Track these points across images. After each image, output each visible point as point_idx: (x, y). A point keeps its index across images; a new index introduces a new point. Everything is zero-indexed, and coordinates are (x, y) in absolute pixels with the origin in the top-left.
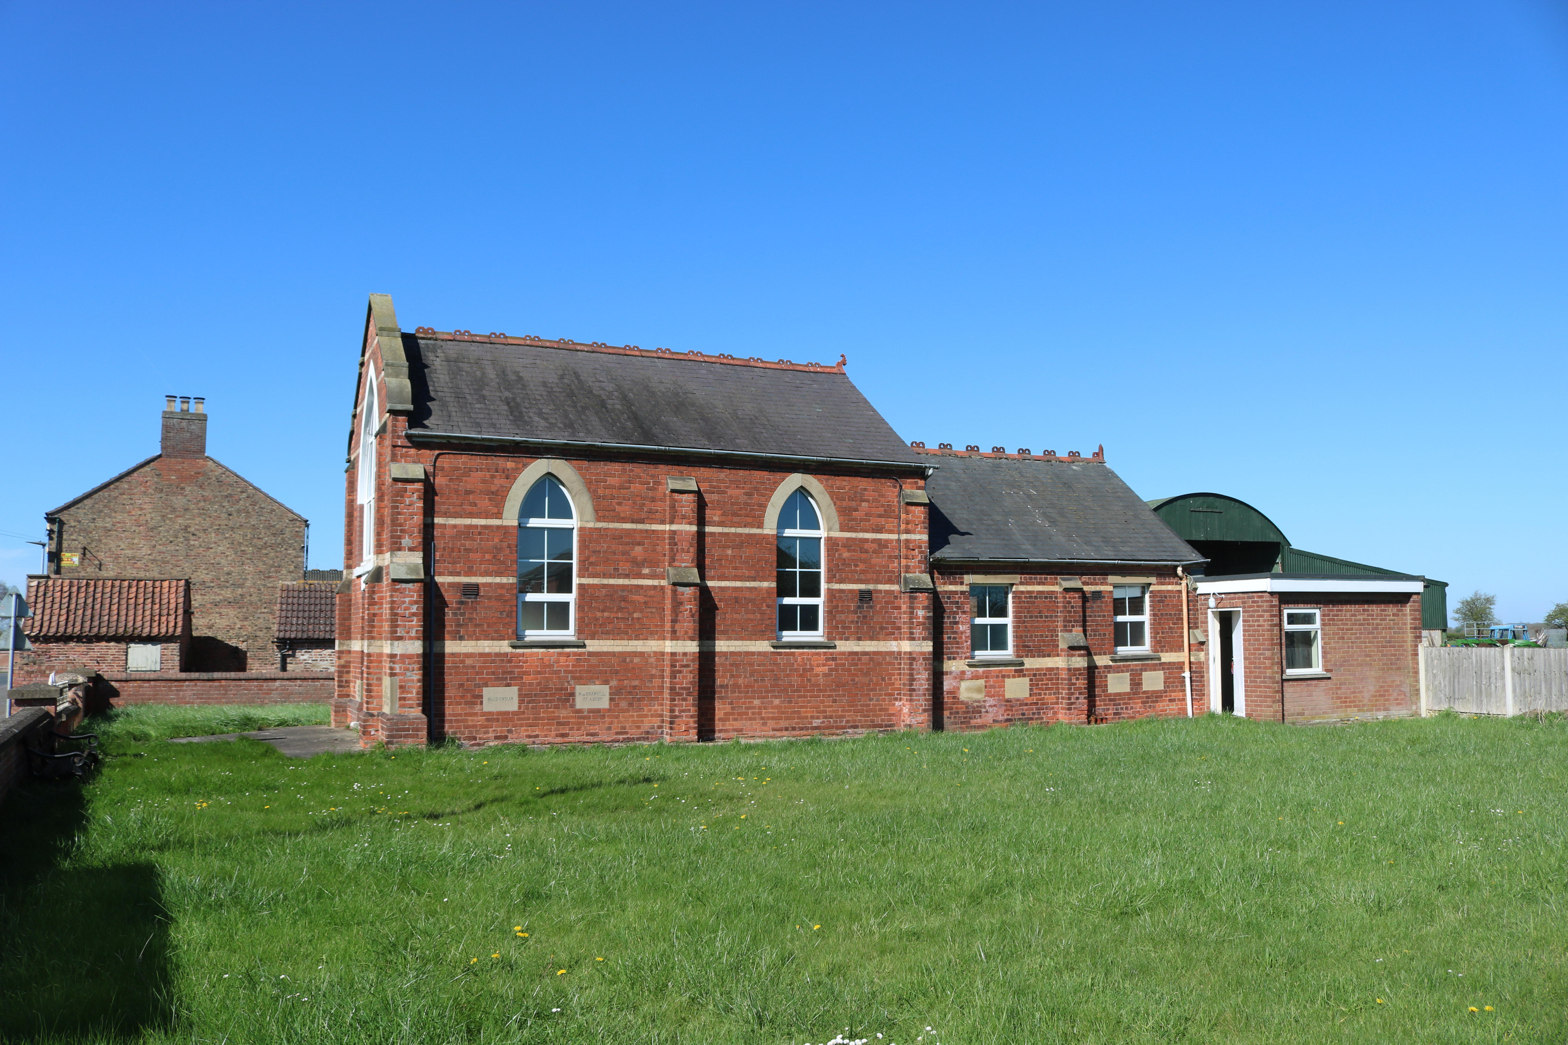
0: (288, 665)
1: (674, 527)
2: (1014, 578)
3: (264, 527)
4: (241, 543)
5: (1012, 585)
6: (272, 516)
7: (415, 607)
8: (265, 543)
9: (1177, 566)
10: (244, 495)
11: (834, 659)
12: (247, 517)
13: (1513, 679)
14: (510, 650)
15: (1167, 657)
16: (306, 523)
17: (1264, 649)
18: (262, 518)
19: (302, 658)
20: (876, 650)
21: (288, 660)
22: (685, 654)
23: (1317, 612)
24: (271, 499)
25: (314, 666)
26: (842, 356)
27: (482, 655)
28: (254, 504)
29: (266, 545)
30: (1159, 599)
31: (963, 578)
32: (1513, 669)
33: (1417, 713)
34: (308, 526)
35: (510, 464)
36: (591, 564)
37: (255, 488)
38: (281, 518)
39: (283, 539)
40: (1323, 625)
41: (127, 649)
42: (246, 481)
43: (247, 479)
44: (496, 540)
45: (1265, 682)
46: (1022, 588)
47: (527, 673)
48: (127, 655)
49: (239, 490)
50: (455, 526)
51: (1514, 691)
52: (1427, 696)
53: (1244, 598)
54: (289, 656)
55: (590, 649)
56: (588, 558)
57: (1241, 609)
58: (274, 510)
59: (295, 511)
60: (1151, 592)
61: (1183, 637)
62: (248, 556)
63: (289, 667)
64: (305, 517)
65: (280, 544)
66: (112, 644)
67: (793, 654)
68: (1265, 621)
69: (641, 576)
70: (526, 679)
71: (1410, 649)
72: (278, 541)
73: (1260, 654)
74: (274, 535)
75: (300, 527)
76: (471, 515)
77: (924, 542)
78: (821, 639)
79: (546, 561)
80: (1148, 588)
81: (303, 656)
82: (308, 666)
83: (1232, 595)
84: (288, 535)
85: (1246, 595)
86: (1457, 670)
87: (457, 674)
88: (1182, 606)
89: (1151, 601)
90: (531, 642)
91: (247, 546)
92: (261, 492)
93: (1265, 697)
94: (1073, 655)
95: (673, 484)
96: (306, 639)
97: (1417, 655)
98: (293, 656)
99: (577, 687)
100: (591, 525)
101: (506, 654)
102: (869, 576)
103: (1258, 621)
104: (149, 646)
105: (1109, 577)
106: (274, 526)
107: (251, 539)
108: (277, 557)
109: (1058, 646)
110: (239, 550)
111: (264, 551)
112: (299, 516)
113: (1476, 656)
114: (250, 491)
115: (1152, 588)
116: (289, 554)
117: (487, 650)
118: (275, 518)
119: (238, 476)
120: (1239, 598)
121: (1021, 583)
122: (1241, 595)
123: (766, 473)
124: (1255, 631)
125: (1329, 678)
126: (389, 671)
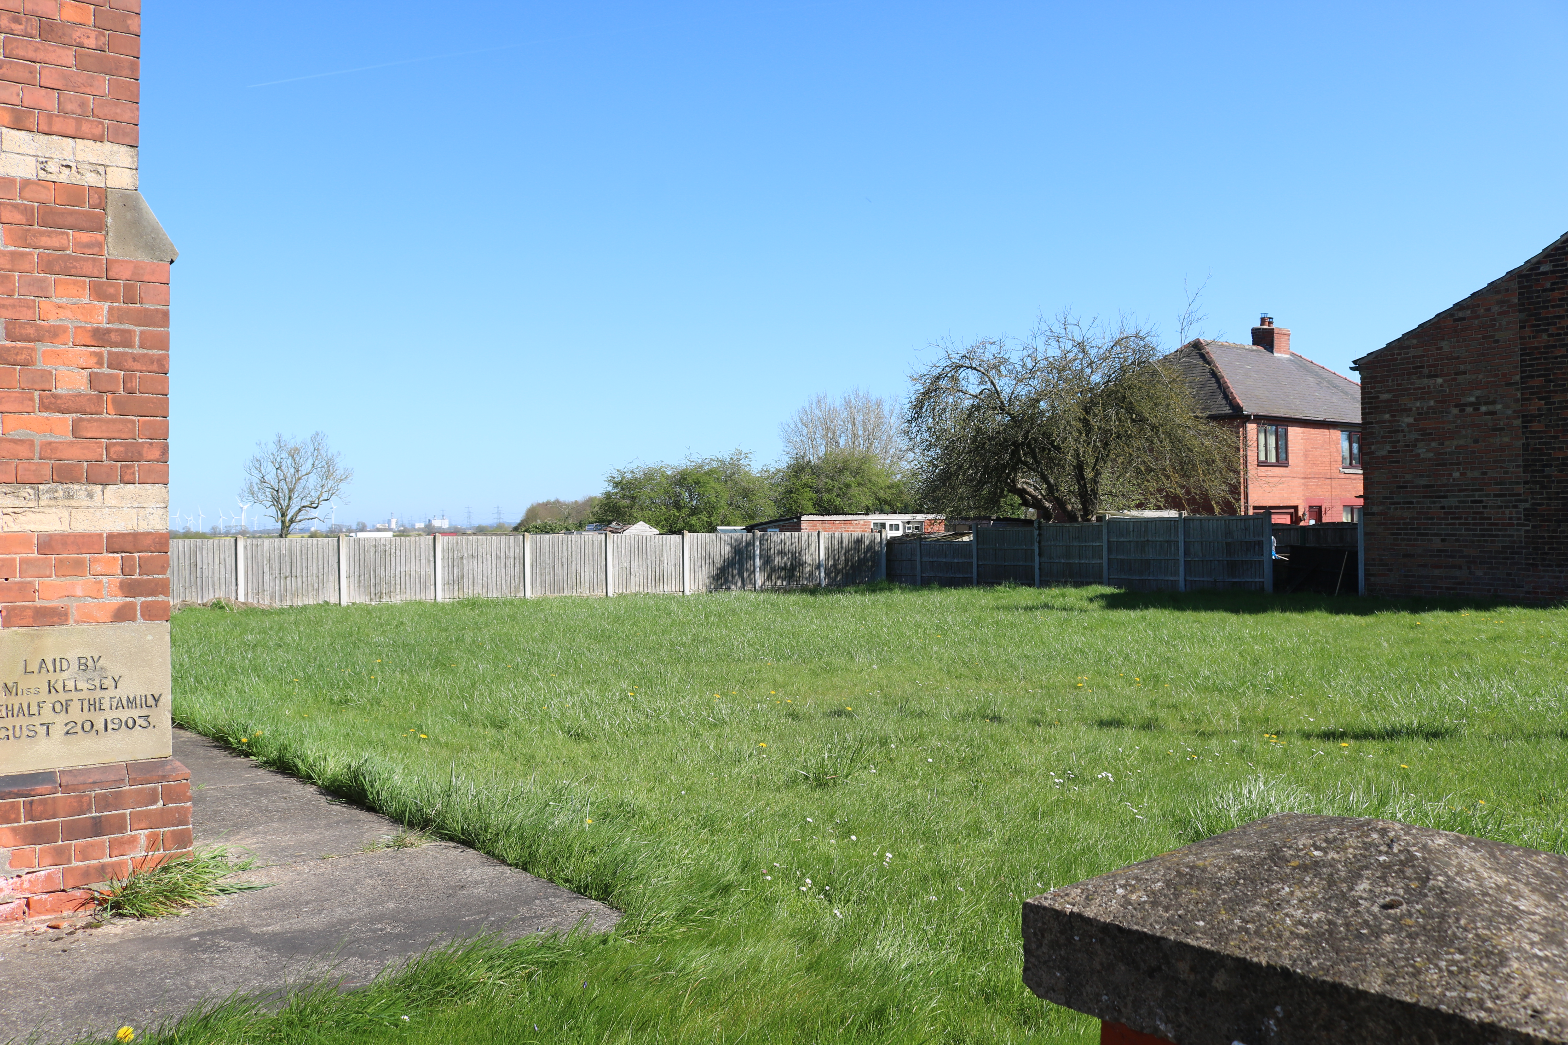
126: (120, 600)
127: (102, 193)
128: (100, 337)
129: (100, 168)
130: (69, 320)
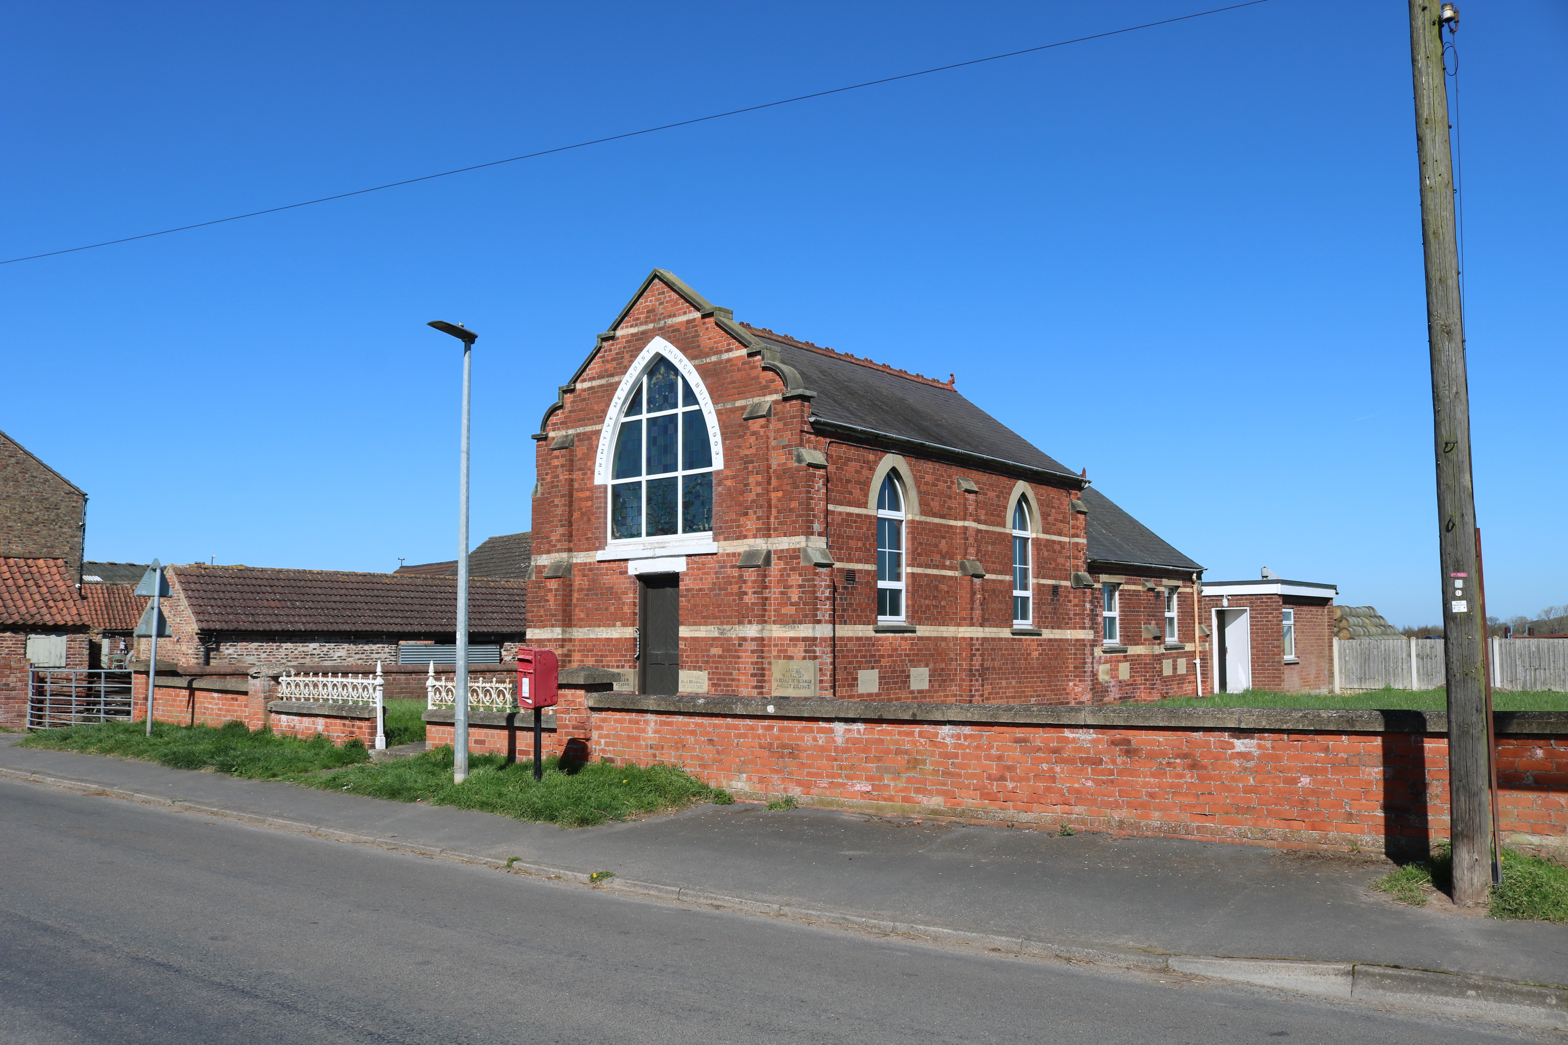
0: (212, 661)
1: (967, 524)
2: (1122, 579)
3: (36, 500)
4: (7, 517)
5: (1120, 584)
6: (46, 487)
7: (828, 590)
8: (36, 519)
9: (1193, 572)
10: (13, 460)
11: (1041, 645)
12: (15, 487)
13: (1417, 663)
14: (873, 634)
15: (1189, 647)
16: (84, 497)
17: (1272, 640)
18: (34, 489)
19: (227, 652)
20: (1060, 637)
21: (212, 654)
22: (977, 639)
23: (1291, 610)
24: (45, 466)
25: (239, 661)
26: (952, 375)
27: (859, 639)
28: (24, 471)
29: (36, 522)
30: (1183, 599)
31: (1099, 577)
32: (1418, 656)
33: (1332, 691)
34: (86, 501)
35: (871, 457)
36: (919, 554)
37: (26, 453)
38: (55, 490)
39: (57, 515)
40: (1295, 621)
41: (26, 640)
42: (15, 444)
43: (17, 441)
44: (865, 529)
45: (1274, 666)
46: (1126, 587)
47: (883, 656)
48: (25, 648)
49: (7, 453)
50: (840, 513)
51: (1418, 672)
52: (1341, 678)
53: (1252, 599)
54: (213, 650)
55: (919, 634)
56: (916, 549)
57: (1248, 608)
58: (48, 480)
59: (73, 482)
60: (1179, 593)
61: (1194, 630)
62: (16, 533)
63: (213, 662)
64: (84, 489)
65: (53, 521)
66: (8, 634)
67: (1020, 640)
68: (1274, 617)
69: (944, 567)
70: (884, 662)
71: (1326, 640)
72: (52, 517)
73: (1269, 644)
74: (47, 509)
75: (77, 502)
76: (849, 504)
77: (1084, 545)
78: (1030, 628)
79: (887, 550)
80: (1176, 590)
81: (228, 650)
82: (233, 661)
83: (1239, 597)
84: (63, 510)
85: (1254, 597)
86: (1367, 657)
87: (843, 657)
88: (1193, 605)
89: (1178, 601)
90: (883, 627)
91: (15, 521)
92: (34, 458)
93: (1273, 677)
94: (1154, 644)
95: (965, 485)
96: (234, 631)
97: (1332, 646)
98: (217, 649)
99: (912, 669)
100: (918, 518)
101: (869, 639)
102: (1057, 573)
103: (1268, 617)
104: (53, 637)
105: (1164, 580)
106: (47, 499)
107: (20, 513)
108: (50, 535)
109: (1141, 636)
110: (5, 525)
111: (35, 529)
112: (77, 489)
113: (1385, 646)
114: (21, 455)
115: (1180, 590)
116: (64, 533)
117: (860, 635)
118: (49, 490)
119: (6, 437)
120: (1246, 599)
121: (1126, 583)
122: (1248, 597)
123: (1006, 478)
124: (1264, 625)
125: (1298, 663)
126: (804, 654)
127: (799, 549)
128: (800, 586)
129: (799, 543)
130: (794, 583)
